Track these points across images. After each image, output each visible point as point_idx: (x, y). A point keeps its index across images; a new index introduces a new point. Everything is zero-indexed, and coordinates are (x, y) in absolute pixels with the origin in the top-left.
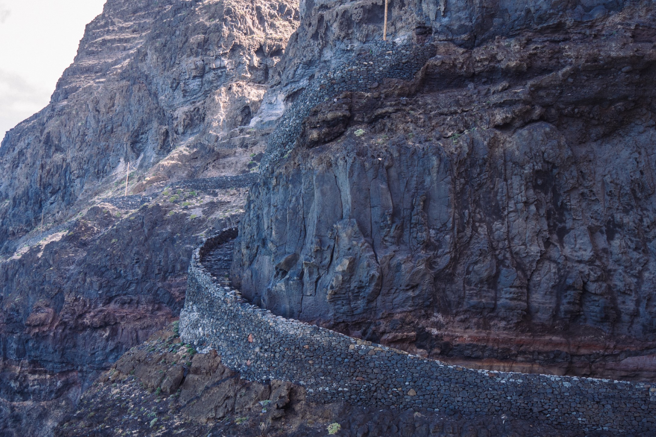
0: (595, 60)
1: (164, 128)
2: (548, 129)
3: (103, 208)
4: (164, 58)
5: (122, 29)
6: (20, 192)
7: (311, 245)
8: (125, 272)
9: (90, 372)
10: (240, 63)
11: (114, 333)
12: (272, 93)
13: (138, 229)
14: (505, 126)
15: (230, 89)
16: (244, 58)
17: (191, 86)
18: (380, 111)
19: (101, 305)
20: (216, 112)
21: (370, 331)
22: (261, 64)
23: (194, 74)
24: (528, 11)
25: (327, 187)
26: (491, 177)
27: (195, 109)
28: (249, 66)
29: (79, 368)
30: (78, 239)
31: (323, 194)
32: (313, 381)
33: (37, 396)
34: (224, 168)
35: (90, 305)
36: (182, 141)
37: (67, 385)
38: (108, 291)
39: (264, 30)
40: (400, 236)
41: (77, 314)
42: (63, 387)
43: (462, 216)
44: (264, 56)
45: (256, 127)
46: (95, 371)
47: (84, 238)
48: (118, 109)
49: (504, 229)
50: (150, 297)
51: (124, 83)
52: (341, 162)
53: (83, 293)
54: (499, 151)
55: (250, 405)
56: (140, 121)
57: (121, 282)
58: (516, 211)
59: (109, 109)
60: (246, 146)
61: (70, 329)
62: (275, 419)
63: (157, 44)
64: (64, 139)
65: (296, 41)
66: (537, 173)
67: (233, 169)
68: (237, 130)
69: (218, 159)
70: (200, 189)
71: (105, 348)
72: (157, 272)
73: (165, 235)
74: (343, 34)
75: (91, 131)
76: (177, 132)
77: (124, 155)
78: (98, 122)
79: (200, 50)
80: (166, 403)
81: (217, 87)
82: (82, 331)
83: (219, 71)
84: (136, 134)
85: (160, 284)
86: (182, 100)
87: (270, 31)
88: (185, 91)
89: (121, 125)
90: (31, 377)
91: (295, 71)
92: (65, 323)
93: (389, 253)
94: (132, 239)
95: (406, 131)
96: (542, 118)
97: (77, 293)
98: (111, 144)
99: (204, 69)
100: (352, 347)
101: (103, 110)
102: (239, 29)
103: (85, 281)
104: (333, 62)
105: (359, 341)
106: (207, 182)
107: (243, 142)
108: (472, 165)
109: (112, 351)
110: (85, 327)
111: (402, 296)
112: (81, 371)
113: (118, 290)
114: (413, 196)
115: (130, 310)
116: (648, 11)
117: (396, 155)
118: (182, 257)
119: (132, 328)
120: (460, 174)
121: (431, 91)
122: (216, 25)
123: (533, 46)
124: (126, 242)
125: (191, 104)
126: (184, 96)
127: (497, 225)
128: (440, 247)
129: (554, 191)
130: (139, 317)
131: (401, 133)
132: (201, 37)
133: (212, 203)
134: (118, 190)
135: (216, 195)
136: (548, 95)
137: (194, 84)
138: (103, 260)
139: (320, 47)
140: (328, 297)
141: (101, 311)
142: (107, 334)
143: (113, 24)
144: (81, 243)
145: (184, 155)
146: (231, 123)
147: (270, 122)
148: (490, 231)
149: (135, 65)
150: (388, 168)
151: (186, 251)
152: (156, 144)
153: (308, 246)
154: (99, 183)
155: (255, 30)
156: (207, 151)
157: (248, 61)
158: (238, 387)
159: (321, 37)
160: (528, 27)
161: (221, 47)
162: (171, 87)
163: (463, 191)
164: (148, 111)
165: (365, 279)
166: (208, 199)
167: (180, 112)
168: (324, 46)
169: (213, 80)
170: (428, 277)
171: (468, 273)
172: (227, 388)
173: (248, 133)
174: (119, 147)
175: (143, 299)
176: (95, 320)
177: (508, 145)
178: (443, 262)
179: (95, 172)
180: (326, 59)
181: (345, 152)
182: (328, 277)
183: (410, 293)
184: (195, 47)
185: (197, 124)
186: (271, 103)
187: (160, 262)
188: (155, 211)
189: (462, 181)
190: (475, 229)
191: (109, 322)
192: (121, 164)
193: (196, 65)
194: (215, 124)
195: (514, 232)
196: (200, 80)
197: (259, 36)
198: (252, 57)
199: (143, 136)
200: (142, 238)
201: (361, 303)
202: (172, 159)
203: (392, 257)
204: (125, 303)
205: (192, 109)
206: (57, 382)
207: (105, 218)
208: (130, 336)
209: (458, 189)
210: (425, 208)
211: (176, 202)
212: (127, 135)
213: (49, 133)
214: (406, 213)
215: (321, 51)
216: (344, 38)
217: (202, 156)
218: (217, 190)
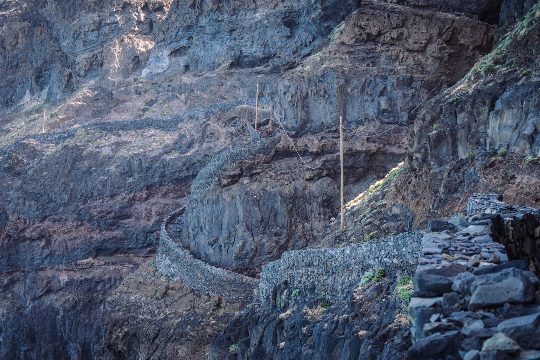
0: (351, 150)
1: (68, 71)
2: (329, 182)
3: (30, 144)
4: (63, 8)
7: (225, 234)
8: (55, 197)
9: (30, 272)
10: (129, 18)
11: (48, 243)
12: (158, 48)
13: (63, 164)
14: (311, 180)
15: (122, 40)
16: (133, 15)
17: (90, 37)
18: (255, 171)
19: (38, 222)
20: (112, 61)
21: (251, 272)
22: (146, 18)
23: (92, 28)
24: (322, 123)
25: (232, 208)
26: (304, 203)
27: (93, 56)
28: (137, 21)
29: (22, 269)
30: (13, 170)
31: (230, 211)
32: (228, 294)
34: (123, 112)
35: (29, 223)
36: (84, 83)
37: (12, 282)
38: (43, 212)
40: (264, 230)
41: (20, 229)
42: (9, 284)
43: (291, 221)
44: (148, 11)
45: (146, 77)
46: (34, 272)
47: (17, 169)
48: (21, 47)
49: (310, 226)
50: (75, 216)
51: (26, 24)
52: (238, 198)
53: (24, 214)
54: (307, 191)
55: (202, 304)
56: (43, 60)
57: (53, 205)
58: (315, 218)
59: (14, 47)
60: (140, 93)
61: (14, 240)
62: (213, 310)
65: (177, 7)
66: (324, 201)
67: (130, 113)
68: (131, 78)
69: (118, 104)
70: (107, 130)
71: (42, 254)
72: (79, 197)
73: (84, 169)
74: (215, 7)
76: (79, 76)
77: (30, 87)
78: (5, 58)
79: (97, 8)
80: (160, 304)
81: (111, 40)
82: (22, 241)
83: (113, 26)
84: (39, 70)
85: (82, 207)
86: (83, 48)
88: (85, 42)
89: (25, 61)
91: (177, 33)
92: (10, 236)
93: (260, 238)
94: (59, 172)
95: (267, 182)
96: (327, 175)
97: (19, 213)
98: (17, 78)
99: (100, 23)
100: (244, 280)
101: (9, 48)
103: (24, 204)
104: (208, 27)
105: (247, 277)
106: (112, 125)
107: (137, 90)
108: (296, 198)
109: (47, 256)
110: (25, 239)
111: (265, 257)
112: (23, 271)
113: (51, 211)
114: (270, 213)
115: (60, 226)
116: (374, 127)
117: (262, 194)
118: (98, 186)
119: (62, 240)
120: (290, 203)
121: (278, 159)
123: (324, 141)
124: (54, 175)
125: (90, 52)
126: (84, 45)
127: (306, 224)
128: (281, 235)
129: (332, 208)
130: (66, 231)
131: (264, 183)
133: (118, 142)
134: (30, 121)
135: (119, 136)
136: (330, 164)
137: (92, 36)
138: (38, 189)
139: (197, 14)
140: (233, 258)
141: (38, 227)
142: (43, 244)
144: (16, 173)
145: (88, 97)
146: (126, 72)
147: (158, 74)
148: (303, 227)
149: (34, 9)
150: (259, 201)
151: (101, 181)
152: (61, 84)
153: (224, 234)
154: (8, 111)
156: (107, 93)
157: (136, 17)
158: (195, 296)
159: (198, 7)
160: (322, 130)
161: (114, 5)
162: (73, 37)
163: (291, 210)
164: (51, 53)
165: (249, 250)
166: (114, 139)
168: (200, 14)
169: (108, 34)
170: (276, 248)
171: (294, 246)
172: (190, 297)
173: (141, 83)
174: (24, 80)
175: (70, 218)
176: (34, 233)
177: (311, 189)
178: (283, 241)
179: (4, 102)
180: (202, 25)
181: (240, 193)
182: (233, 248)
183: (269, 256)
184: (92, 5)
185: (95, 69)
186: (157, 57)
187: (81, 189)
188: (75, 149)
189: (291, 205)
190: (297, 226)
191: (44, 235)
192: (26, 95)
193: (94, 20)
194: (112, 72)
195: (314, 227)
196: (97, 32)
198: (139, 13)
199: (46, 72)
200: (66, 171)
201: (248, 260)
202: (79, 100)
203: (261, 240)
204: (56, 221)
205: (91, 56)
206: (4, 279)
207: (32, 152)
208: (61, 246)
209: (289, 209)
210: (275, 218)
211: (89, 141)
212: (31, 71)
214: (267, 220)
215: (198, 17)
216: (216, 10)
217: (103, 98)
218: (120, 132)
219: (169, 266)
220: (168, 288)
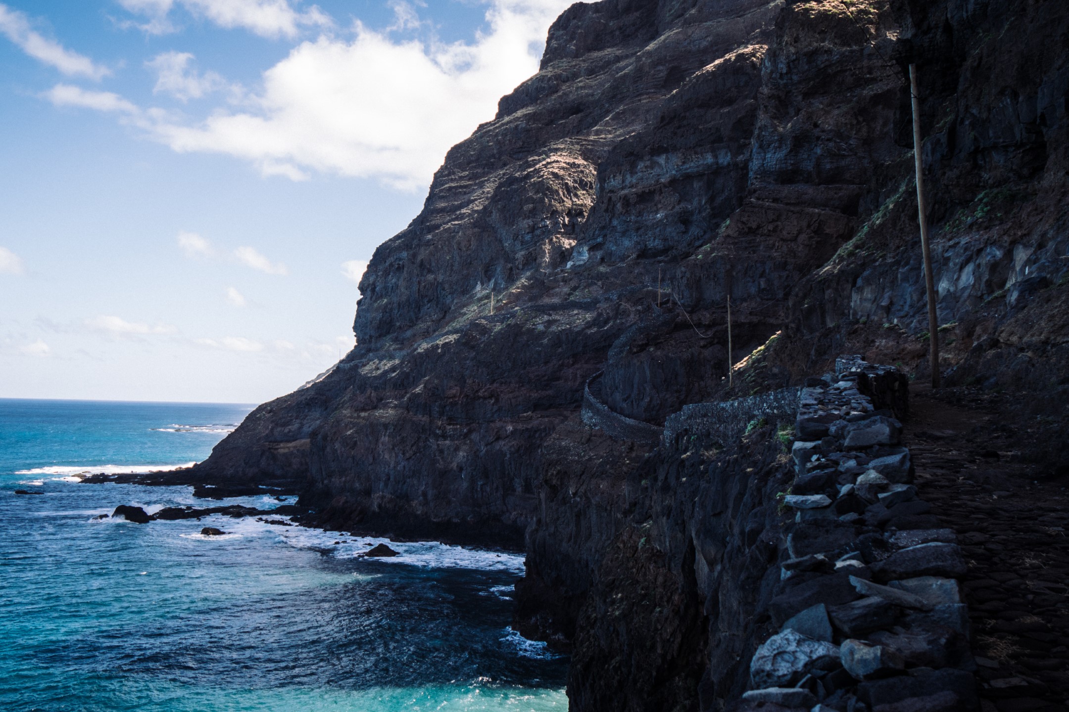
1: (509, 265)
2: (719, 348)
3: (481, 323)
4: (505, 216)
5: (461, 178)
6: (404, 298)
7: (636, 392)
8: (501, 365)
9: (484, 424)
10: (557, 223)
11: (497, 401)
12: (580, 245)
13: (507, 339)
15: (551, 240)
16: (560, 220)
17: (526, 239)
18: (659, 341)
19: (489, 385)
20: (544, 256)
21: (657, 422)
22: (570, 222)
23: (527, 231)
24: (713, 301)
25: (641, 371)
26: (699, 366)
27: (529, 253)
28: (563, 225)
30: (469, 344)
32: (639, 440)
33: (452, 438)
34: (553, 296)
35: (482, 385)
36: (522, 275)
37: (470, 432)
38: (492, 376)
39: (571, 199)
40: (667, 388)
41: (475, 390)
42: (467, 433)
43: (689, 380)
44: (572, 216)
45: (571, 268)
46: (486, 423)
47: (472, 343)
48: (474, 248)
49: (704, 384)
50: (517, 379)
51: (476, 230)
52: (646, 362)
53: (478, 378)
55: (618, 448)
56: (490, 258)
57: (500, 371)
58: (708, 377)
59: (468, 248)
60: (566, 281)
61: (471, 399)
62: (628, 453)
63: (499, 207)
64: (433, 264)
65: (594, 212)
66: (715, 364)
67: (558, 297)
68: (559, 270)
69: (549, 290)
70: (540, 311)
71: (492, 409)
72: (520, 364)
73: (523, 342)
74: (624, 211)
75: (457, 263)
76: (518, 269)
77: (480, 279)
78: (461, 257)
79: (531, 215)
80: (585, 448)
81: (543, 240)
82: (477, 400)
83: (544, 229)
84: (487, 266)
85: (522, 372)
86: (521, 247)
87: (575, 199)
88: (522, 242)
89: (477, 259)
90: (448, 427)
91: (594, 232)
92: (468, 396)
94: (504, 345)
95: (669, 349)
97: (474, 378)
98: (471, 272)
99: (534, 227)
100: (652, 428)
101: (464, 249)
102: (555, 200)
103: (478, 370)
104: (619, 227)
105: (654, 426)
106: (544, 307)
107: (564, 279)
108: (692, 362)
109: (496, 411)
110: (479, 398)
111: (668, 410)
112: (478, 423)
113: (498, 376)
114: (671, 374)
115: (506, 387)
116: (756, 303)
117: (665, 359)
118: (534, 356)
119: (508, 398)
120: (688, 366)
121: (677, 331)
122: (540, 198)
123: (714, 315)
124: (500, 347)
125: (526, 250)
126: (522, 245)
127: (702, 383)
128: (681, 392)
129: (722, 369)
130: (511, 391)
131: (666, 350)
132: (531, 206)
133: (549, 321)
134: (481, 306)
135: (550, 315)
136: (720, 334)
137: (528, 237)
138: (488, 358)
140: (643, 410)
141: (489, 388)
142: (493, 402)
143: (454, 173)
145: (525, 285)
146: (554, 264)
147: (580, 266)
148: (699, 385)
150: (662, 365)
151: (537, 352)
152: (504, 276)
154: (464, 299)
155: (565, 199)
156: (540, 282)
157: (562, 221)
158: (613, 442)
160: (713, 306)
161: (544, 212)
162: (513, 239)
163: (689, 371)
164: (496, 252)
165: (656, 405)
166: (546, 318)
167: (520, 255)
168: (613, 216)
169: (540, 235)
170: (677, 403)
171: (691, 400)
172: (609, 442)
173: (567, 273)
174: (476, 274)
175: (513, 381)
176: (486, 393)
177: (705, 354)
178: (682, 397)
179: (461, 291)
180: (614, 225)
181: (647, 358)
182: (642, 403)
183: (671, 409)
184: (527, 213)
185: (531, 263)
186: (579, 252)
187: (522, 358)
188: (516, 327)
190: (694, 385)
191: (494, 394)
192: (478, 286)
193: (529, 225)
194: (543, 265)
195: (708, 385)
196: (532, 234)
197: (568, 204)
198: (564, 218)
199: (493, 267)
200: (509, 344)
202: (518, 288)
203: (665, 396)
204: (503, 383)
205: (527, 253)
206: (464, 429)
207: (483, 330)
208: (507, 403)
210: (676, 378)
211: (527, 320)
212: (481, 267)
213: (422, 260)
214: (669, 380)
215: (610, 219)
217: (537, 286)
218: (551, 312)
219: (591, 418)
220: (591, 435)
